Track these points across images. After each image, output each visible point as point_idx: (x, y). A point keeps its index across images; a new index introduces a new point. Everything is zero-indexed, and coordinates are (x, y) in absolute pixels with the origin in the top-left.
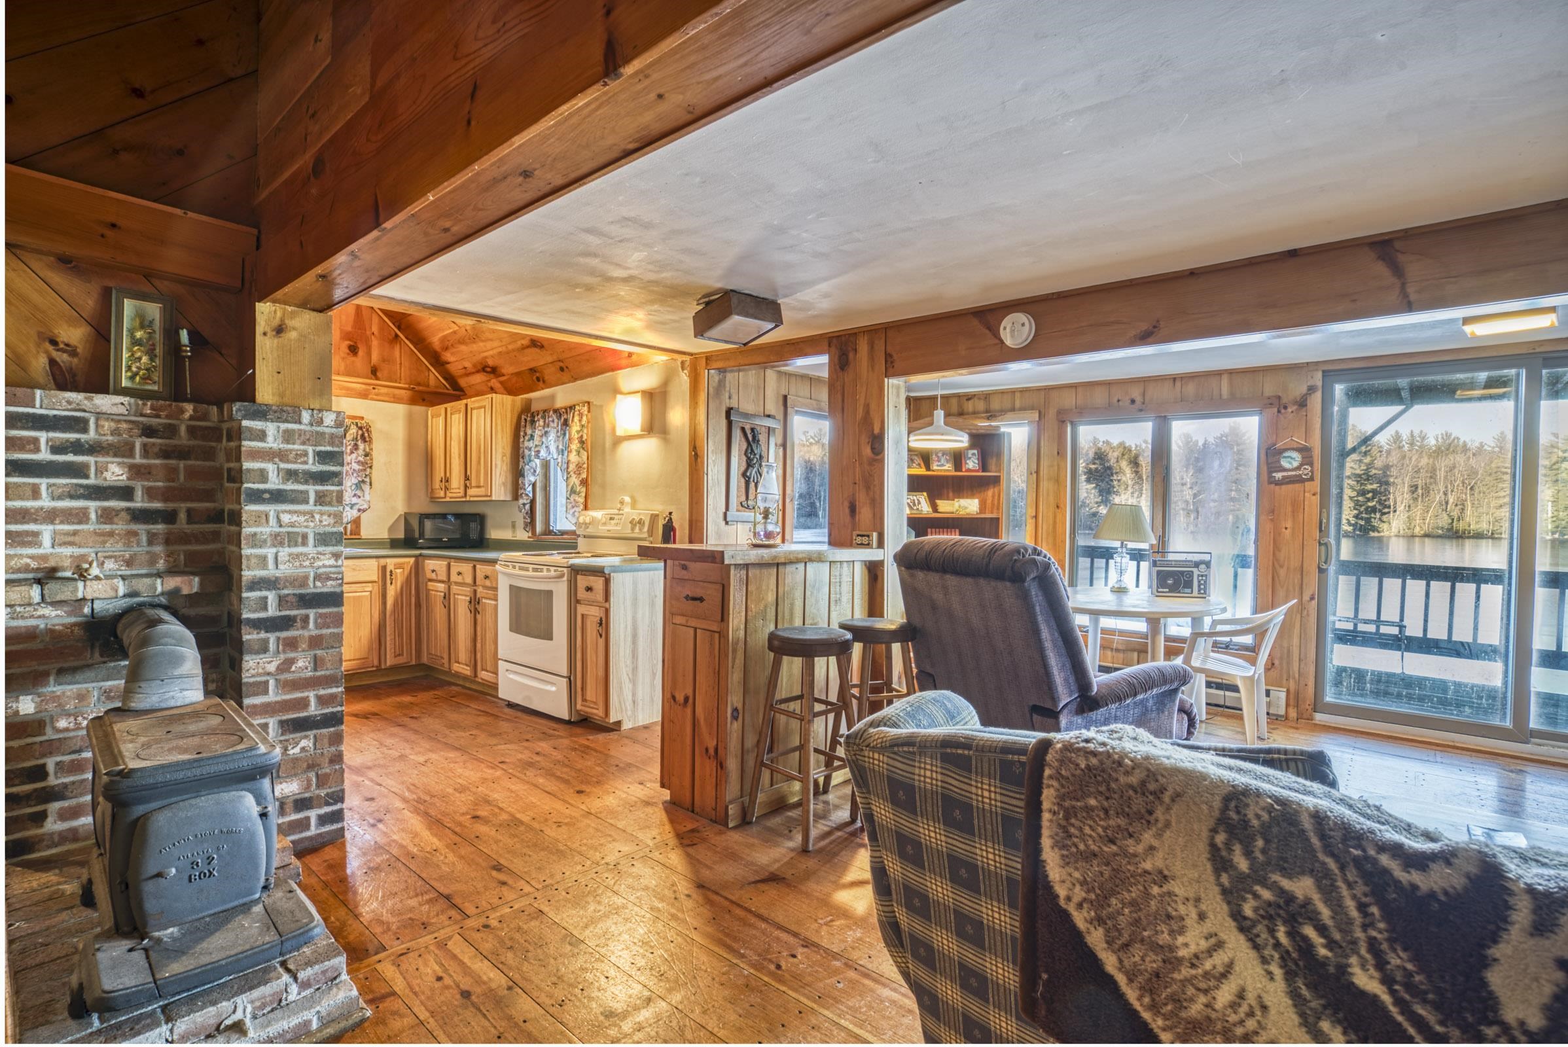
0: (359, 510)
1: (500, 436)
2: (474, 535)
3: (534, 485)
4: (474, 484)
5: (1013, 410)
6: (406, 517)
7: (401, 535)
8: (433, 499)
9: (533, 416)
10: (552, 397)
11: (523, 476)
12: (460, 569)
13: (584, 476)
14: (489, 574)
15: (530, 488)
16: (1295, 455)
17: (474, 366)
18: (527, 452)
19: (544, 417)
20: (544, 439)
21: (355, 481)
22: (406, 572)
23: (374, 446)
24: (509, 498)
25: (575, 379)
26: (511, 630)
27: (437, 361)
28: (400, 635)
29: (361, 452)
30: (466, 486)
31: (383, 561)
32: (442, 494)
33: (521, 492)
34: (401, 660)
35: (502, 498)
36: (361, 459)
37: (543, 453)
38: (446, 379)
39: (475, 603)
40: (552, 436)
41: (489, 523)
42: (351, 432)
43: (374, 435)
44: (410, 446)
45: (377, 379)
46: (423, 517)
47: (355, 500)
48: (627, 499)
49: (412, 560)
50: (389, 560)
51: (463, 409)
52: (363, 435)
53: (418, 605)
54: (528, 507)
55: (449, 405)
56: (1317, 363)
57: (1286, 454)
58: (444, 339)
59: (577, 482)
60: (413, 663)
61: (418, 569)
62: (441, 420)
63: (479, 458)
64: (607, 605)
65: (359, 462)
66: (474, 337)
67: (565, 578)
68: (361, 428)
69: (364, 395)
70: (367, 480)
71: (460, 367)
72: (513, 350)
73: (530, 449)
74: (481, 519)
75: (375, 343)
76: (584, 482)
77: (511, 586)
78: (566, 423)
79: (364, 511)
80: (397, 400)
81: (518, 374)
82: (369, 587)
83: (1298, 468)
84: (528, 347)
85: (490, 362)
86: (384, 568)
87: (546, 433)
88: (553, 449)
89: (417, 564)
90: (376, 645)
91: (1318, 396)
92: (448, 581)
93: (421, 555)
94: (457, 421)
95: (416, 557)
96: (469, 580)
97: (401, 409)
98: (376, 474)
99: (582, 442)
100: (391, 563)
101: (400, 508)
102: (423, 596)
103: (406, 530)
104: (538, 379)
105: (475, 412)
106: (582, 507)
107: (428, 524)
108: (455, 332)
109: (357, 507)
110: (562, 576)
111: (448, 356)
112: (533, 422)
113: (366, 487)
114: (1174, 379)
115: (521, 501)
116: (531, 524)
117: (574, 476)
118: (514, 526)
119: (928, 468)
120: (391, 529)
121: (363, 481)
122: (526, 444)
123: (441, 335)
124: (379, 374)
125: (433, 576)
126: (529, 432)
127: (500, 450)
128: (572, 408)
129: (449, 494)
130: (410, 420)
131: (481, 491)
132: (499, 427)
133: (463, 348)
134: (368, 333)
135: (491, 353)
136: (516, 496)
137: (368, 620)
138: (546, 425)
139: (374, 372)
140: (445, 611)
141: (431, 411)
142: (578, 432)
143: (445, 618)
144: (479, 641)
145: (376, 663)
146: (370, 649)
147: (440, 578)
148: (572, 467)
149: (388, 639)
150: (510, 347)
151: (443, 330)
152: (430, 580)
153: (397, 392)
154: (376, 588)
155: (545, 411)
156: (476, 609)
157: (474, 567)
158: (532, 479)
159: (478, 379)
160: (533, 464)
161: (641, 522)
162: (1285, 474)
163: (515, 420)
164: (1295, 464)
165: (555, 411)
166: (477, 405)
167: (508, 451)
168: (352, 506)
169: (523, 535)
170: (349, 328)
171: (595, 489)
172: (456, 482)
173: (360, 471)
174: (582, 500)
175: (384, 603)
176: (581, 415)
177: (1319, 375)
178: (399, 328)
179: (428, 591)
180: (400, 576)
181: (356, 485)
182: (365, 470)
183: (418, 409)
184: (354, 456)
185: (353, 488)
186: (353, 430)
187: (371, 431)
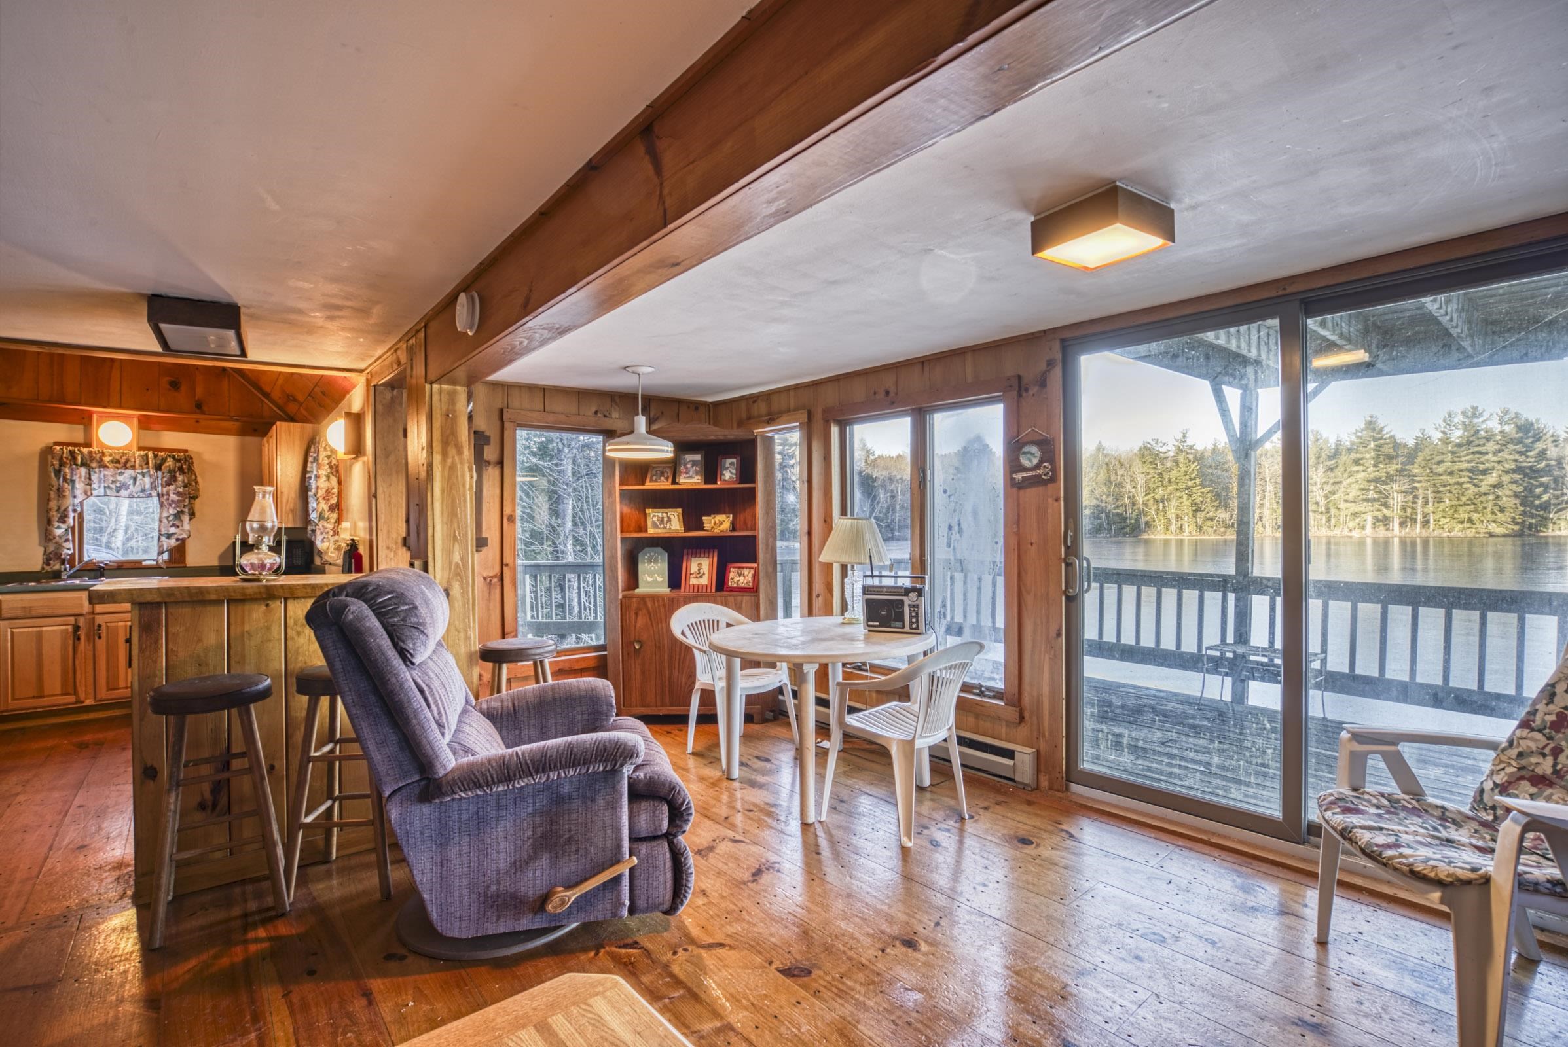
0: (179, 539)
5: (789, 411)
16: (1034, 449)
21: (172, 511)
23: (196, 477)
29: (180, 483)
36: (181, 490)
42: (167, 464)
43: (197, 466)
45: (203, 413)
47: (173, 530)
52: (182, 467)
56: (1055, 329)
57: (1026, 449)
59: (326, 508)
65: (178, 494)
68: (179, 461)
70: (186, 510)
75: (200, 378)
79: (185, 540)
80: (224, 432)
83: (1037, 467)
91: (1057, 372)
97: (231, 440)
98: (199, 504)
104: (319, 405)
109: (175, 536)
113: (186, 518)
114: (923, 363)
115: (309, 528)
119: (674, 482)
121: (182, 512)
124: (205, 408)
130: (243, 452)
134: (192, 368)
139: (199, 406)
153: (224, 424)
162: (1025, 475)
164: (1035, 461)
168: (169, 535)
173: (179, 501)
177: (1057, 346)
181: (175, 515)
182: (184, 501)
183: (251, 440)
184: (172, 487)
185: (171, 518)
186: (170, 463)
187: (193, 463)
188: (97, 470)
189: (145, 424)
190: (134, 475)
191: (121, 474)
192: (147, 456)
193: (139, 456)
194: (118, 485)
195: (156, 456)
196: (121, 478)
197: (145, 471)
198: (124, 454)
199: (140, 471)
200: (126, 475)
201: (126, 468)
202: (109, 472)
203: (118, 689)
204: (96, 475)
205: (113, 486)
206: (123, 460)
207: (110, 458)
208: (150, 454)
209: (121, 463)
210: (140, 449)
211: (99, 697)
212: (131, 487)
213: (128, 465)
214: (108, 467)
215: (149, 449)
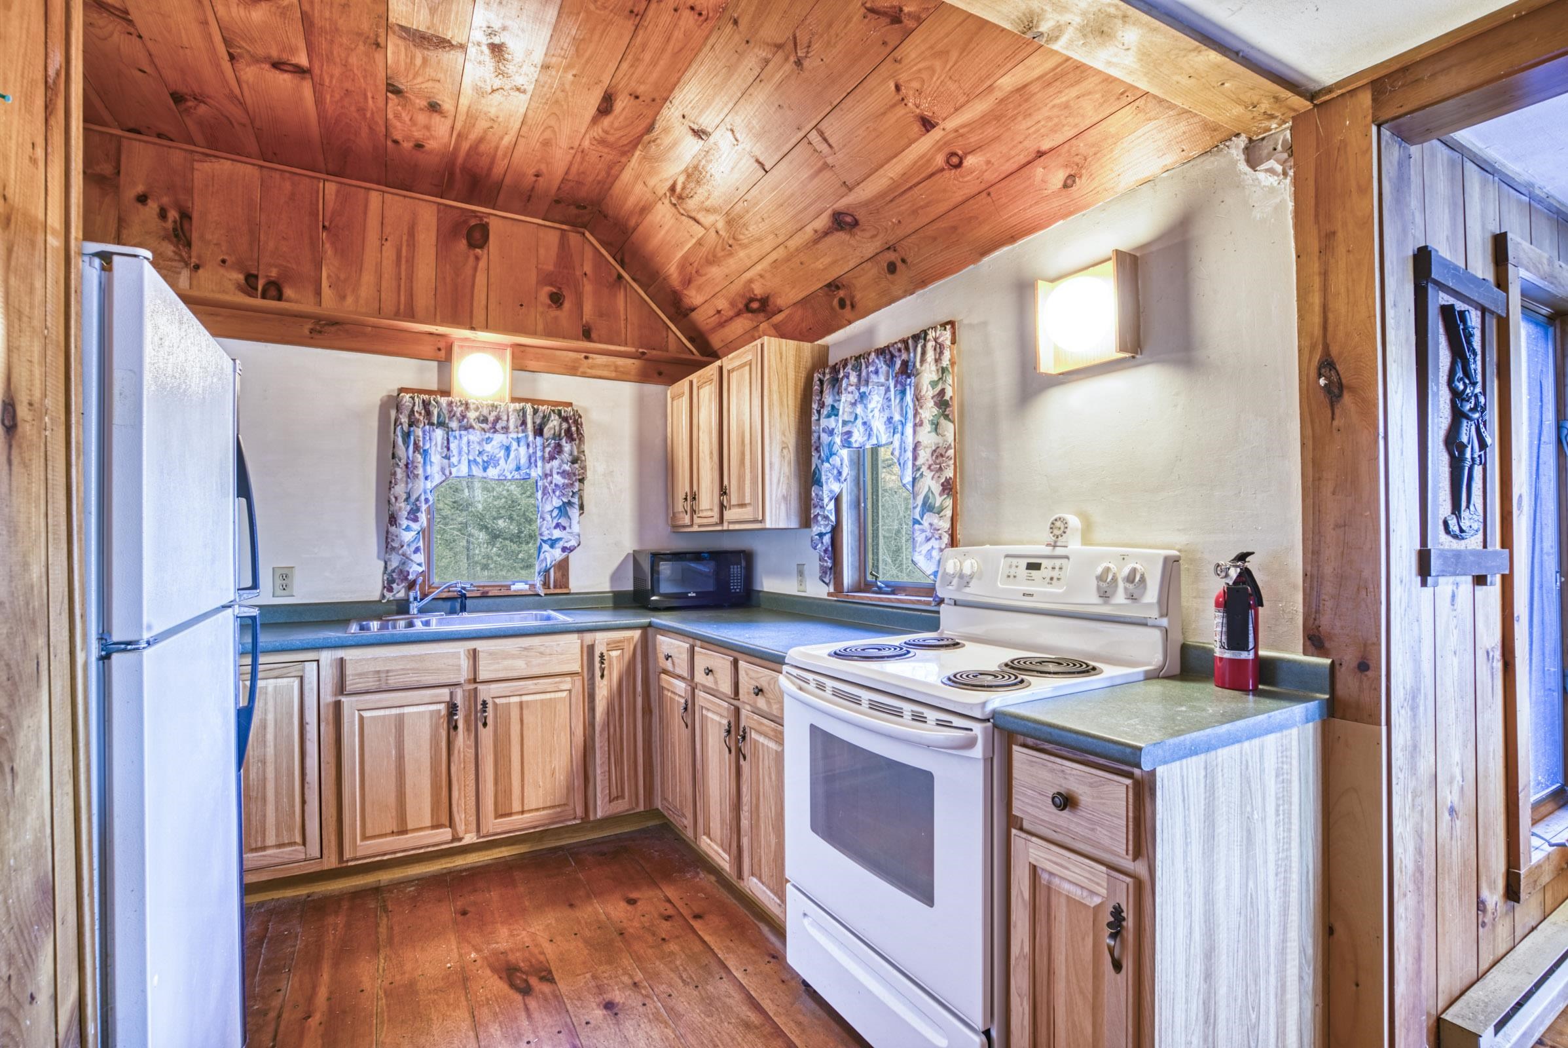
0: (564, 549)
1: (776, 410)
2: (736, 587)
3: (837, 500)
4: (734, 502)
6: (635, 557)
7: (628, 586)
8: (676, 528)
9: (835, 370)
10: (871, 332)
11: (819, 483)
12: (710, 663)
13: (949, 473)
14: (763, 683)
15: (831, 506)
17: (733, 304)
18: (825, 438)
19: (857, 369)
20: (859, 409)
21: (557, 502)
22: (627, 656)
23: (586, 447)
24: (794, 524)
25: (923, 283)
26: (814, 828)
27: (679, 310)
28: (619, 762)
29: (566, 456)
30: (722, 507)
31: (589, 638)
32: (687, 520)
33: (814, 511)
34: (621, 806)
35: (782, 525)
36: (567, 467)
37: (858, 437)
38: (691, 340)
39: (736, 734)
40: (876, 400)
41: (760, 566)
42: (550, 425)
43: (586, 430)
44: (642, 447)
45: (591, 341)
46: (656, 557)
47: (557, 533)
48: (1074, 521)
49: (637, 634)
50: (599, 636)
51: (716, 377)
52: (568, 431)
53: (648, 711)
54: (827, 539)
55: (694, 377)
58: (685, 263)
59: (936, 488)
60: (641, 808)
61: (646, 647)
62: (685, 400)
63: (743, 454)
64: (1140, 868)
65: (563, 474)
66: (729, 246)
67: (978, 752)
68: (565, 419)
69: (572, 370)
70: (576, 500)
71: (712, 312)
72: (798, 250)
73: (831, 433)
74: (746, 558)
75: (588, 288)
76: (948, 488)
77: (814, 729)
78: (907, 371)
79: (571, 550)
80: (620, 376)
81: (804, 302)
82: (567, 684)
84: (826, 234)
85: (758, 290)
86: (591, 648)
87: (863, 396)
88: (878, 425)
89: (645, 640)
90: (578, 783)
92: (691, 680)
93: (650, 625)
94: (707, 396)
95: (645, 628)
96: (726, 687)
97: (626, 391)
98: (590, 491)
99: (942, 403)
100: (601, 640)
101: (628, 544)
102: (654, 694)
103: (636, 579)
104: (842, 303)
105: (734, 376)
106: (946, 539)
107: (665, 568)
108: (699, 243)
109: (561, 544)
110: (970, 744)
111: (694, 297)
112: (836, 382)
113: (574, 512)
115: (816, 529)
116: (833, 570)
117: (928, 475)
118: (801, 573)
120: (615, 577)
121: (570, 503)
122: (824, 423)
123: (679, 254)
124: (594, 335)
125: (668, 665)
126: (828, 400)
127: (778, 437)
128: (920, 337)
129: (697, 521)
130: (640, 405)
131: (746, 513)
132: (775, 397)
133: (715, 272)
134: (578, 273)
135: (759, 268)
136: (806, 521)
137: (564, 738)
138: (863, 381)
139: (587, 334)
140: (686, 733)
141: (671, 391)
142: (934, 384)
143: (686, 743)
144: (745, 809)
145: (580, 811)
146: (570, 789)
147: (678, 671)
148: (924, 456)
149: (599, 771)
150: (793, 244)
151: (682, 244)
152: (665, 672)
153: (620, 361)
154: (578, 684)
155: (857, 358)
156: (739, 750)
157: (735, 663)
158: (836, 487)
159: (741, 325)
160: (835, 460)
161: (1135, 580)
163: (801, 384)
165: (881, 352)
166: (737, 363)
167: (791, 440)
168: (553, 543)
169: (818, 590)
170: (550, 267)
171: (972, 502)
172: (708, 500)
173: (565, 486)
174: (945, 525)
175: (592, 709)
176: (939, 348)
178: (622, 264)
179: (661, 689)
180: (617, 662)
181: (559, 508)
182: (572, 484)
183: (653, 389)
184: (555, 463)
185: (554, 514)
186: (554, 422)
187: (581, 424)
188: (457, 433)
189: (521, 361)
190: (506, 443)
191: (489, 440)
192: (523, 410)
193: (515, 410)
194: (485, 459)
195: (535, 412)
196: (488, 448)
197: (520, 435)
198: (494, 407)
199: (514, 435)
200: (494, 443)
201: (496, 431)
202: (475, 436)
203: (510, 814)
204: (456, 442)
205: (479, 460)
206: (491, 418)
207: (477, 414)
208: (529, 411)
209: (492, 423)
210: (514, 400)
211: (484, 831)
212: (502, 462)
213: (498, 426)
214: (472, 427)
215: (527, 400)
